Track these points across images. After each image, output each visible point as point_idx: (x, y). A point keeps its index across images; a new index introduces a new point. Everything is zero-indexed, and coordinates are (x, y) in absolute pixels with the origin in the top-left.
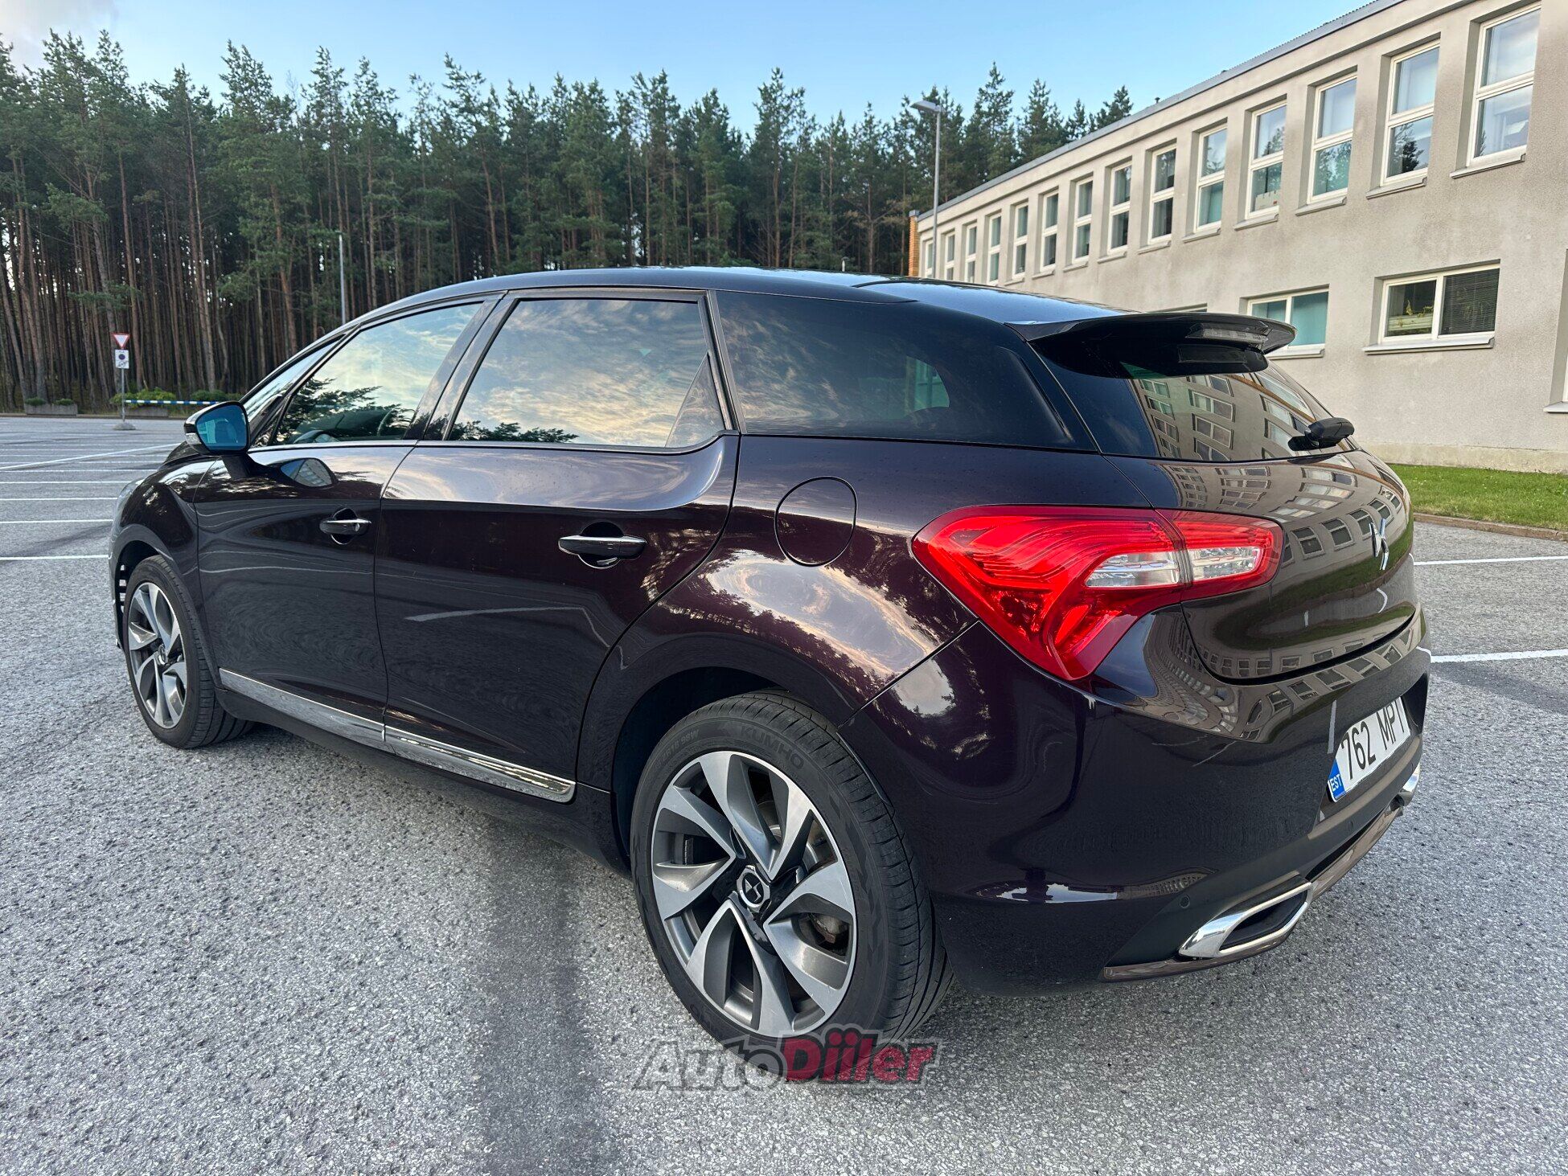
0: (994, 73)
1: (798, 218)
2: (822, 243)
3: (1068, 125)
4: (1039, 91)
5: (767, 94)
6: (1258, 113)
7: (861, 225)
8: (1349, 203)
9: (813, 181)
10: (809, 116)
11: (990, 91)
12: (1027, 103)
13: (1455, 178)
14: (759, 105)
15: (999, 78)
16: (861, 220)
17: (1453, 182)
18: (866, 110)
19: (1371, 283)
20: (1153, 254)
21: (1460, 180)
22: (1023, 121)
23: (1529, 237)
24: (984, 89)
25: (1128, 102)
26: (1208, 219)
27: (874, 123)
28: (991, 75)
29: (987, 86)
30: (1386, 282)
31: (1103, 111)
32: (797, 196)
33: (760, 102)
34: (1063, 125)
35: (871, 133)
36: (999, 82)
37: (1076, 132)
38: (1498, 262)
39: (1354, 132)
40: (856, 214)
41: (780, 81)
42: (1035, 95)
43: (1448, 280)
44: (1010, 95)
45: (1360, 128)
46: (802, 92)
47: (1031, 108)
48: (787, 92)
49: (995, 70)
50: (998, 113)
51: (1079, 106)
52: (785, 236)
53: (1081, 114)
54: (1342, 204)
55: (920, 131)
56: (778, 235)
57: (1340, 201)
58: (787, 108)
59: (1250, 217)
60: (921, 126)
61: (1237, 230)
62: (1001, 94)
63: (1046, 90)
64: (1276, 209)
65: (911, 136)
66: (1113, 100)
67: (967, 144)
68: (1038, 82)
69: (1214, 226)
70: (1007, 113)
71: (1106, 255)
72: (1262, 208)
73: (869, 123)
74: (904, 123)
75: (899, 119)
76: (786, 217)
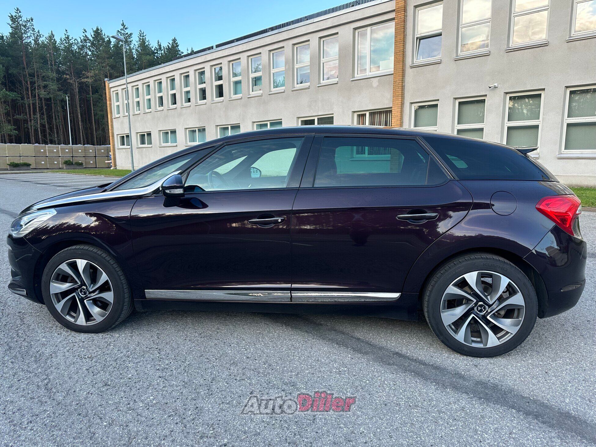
0: (123, 25)
1: (38, 76)
2: (52, 87)
3: (155, 50)
4: (141, 35)
5: (13, 19)
6: (252, 57)
7: (71, 82)
8: (286, 92)
9: (44, 60)
10: (36, 30)
11: (122, 32)
12: (138, 39)
13: (318, 87)
14: (10, 24)
15: (126, 27)
16: (70, 79)
17: (318, 88)
18: (65, 32)
19: (296, 119)
20: (217, 104)
21: (320, 87)
22: (137, 46)
23: (341, 107)
24: (120, 31)
25: (177, 43)
26: (236, 93)
27: (70, 38)
28: (122, 25)
29: (121, 30)
30: (300, 119)
31: (168, 46)
32: (36, 66)
33: (11, 23)
34: (153, 49)
35: (69, 42)
36: (125, 29)
37: (159, 52)
38: (333, 114)
39: (285, 68)
40: (68, 77)
41: (20, 14)
42: (140, 36)
43: (318, 119)
44: (131, 34)
45: (287, 67)
46: (32, 20)
47: (139, 41)
48: (24, 19)
49: (123, 23)
50: (127, 42)
51: (159, 42)
52: (33, 83)
53: (160, 46)
54: (284, 92)
55: (93, 44)
56: (29, 82)
57: (283, 91)
58: (25, 26)
59: (252, 94)
60: (93, 42)
61: (248, 98)
62: (127, 33)
63: (144, 34)
64: (261, 92)
65: (89, 46)
66: (172, 42)
67: (113, 52)
68: (140, 31)
69: (239, 96)
70: (130, 41)
71: (197, 103)
72: (256, 91)
73: (68, 38)
74: (85, 40)
75: (82, 38)
76: (32, 75)
